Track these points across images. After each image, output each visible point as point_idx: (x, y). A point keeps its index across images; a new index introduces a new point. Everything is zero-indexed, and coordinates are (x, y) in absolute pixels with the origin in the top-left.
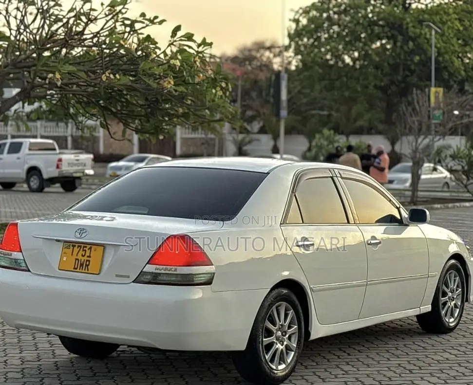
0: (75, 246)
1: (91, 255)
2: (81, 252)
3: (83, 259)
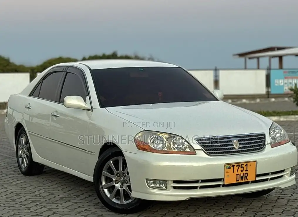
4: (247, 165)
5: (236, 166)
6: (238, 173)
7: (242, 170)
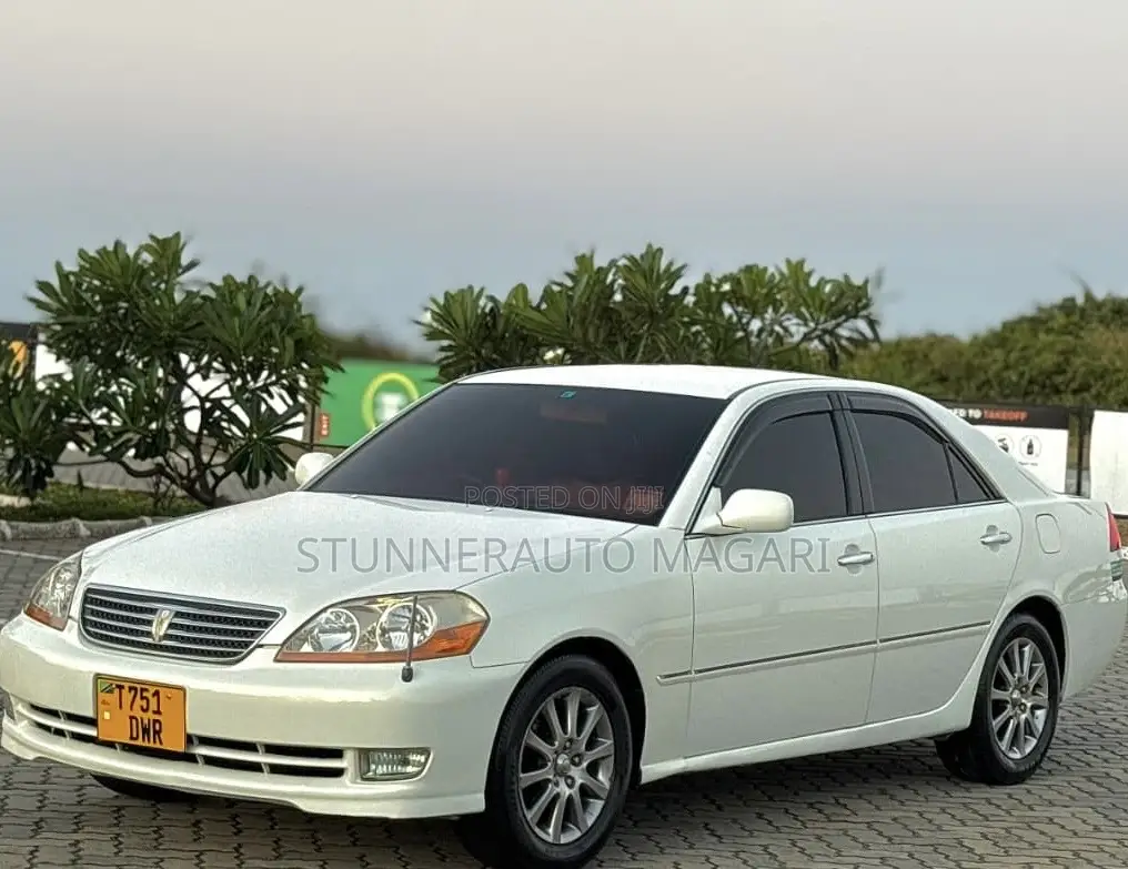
4: (157, 694)
5: (127, 689)
6: (132, 714)
7: (145, 707)
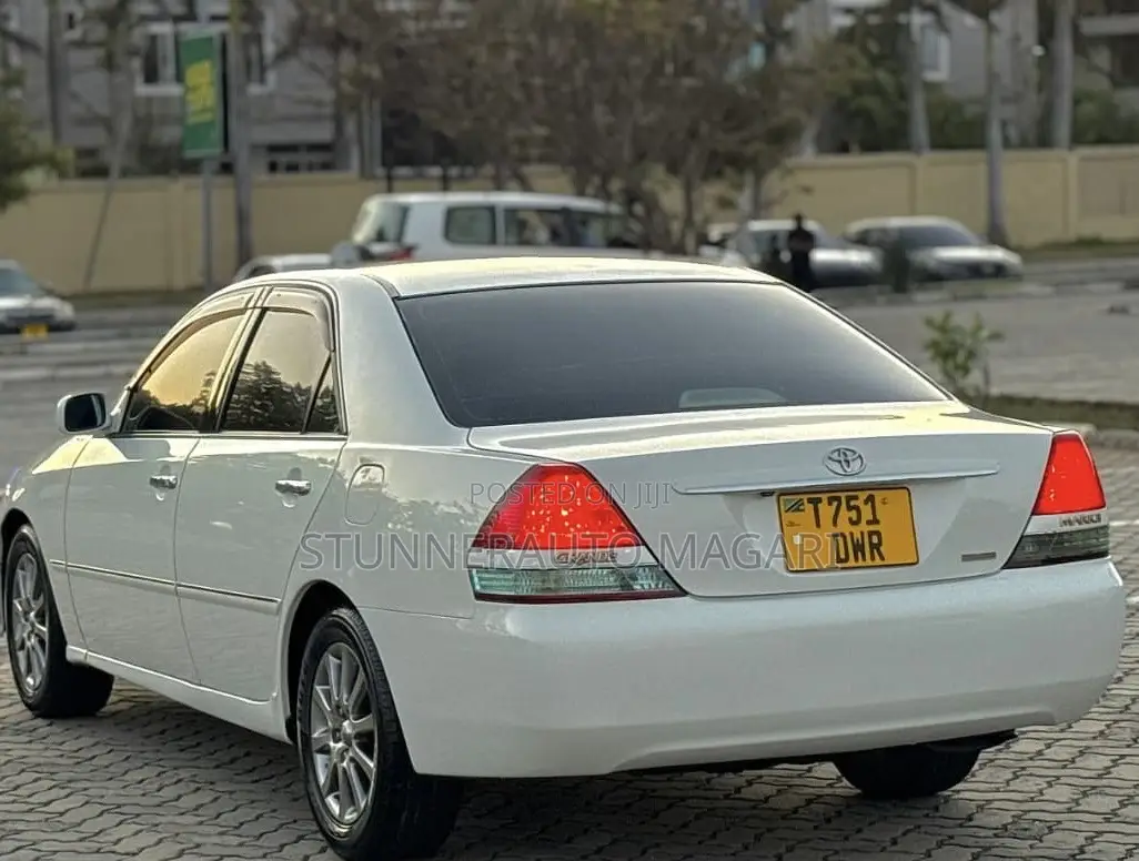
0: (820, 500)
1: (878, 517)
2: (844, 514)
3: (856, 530)
